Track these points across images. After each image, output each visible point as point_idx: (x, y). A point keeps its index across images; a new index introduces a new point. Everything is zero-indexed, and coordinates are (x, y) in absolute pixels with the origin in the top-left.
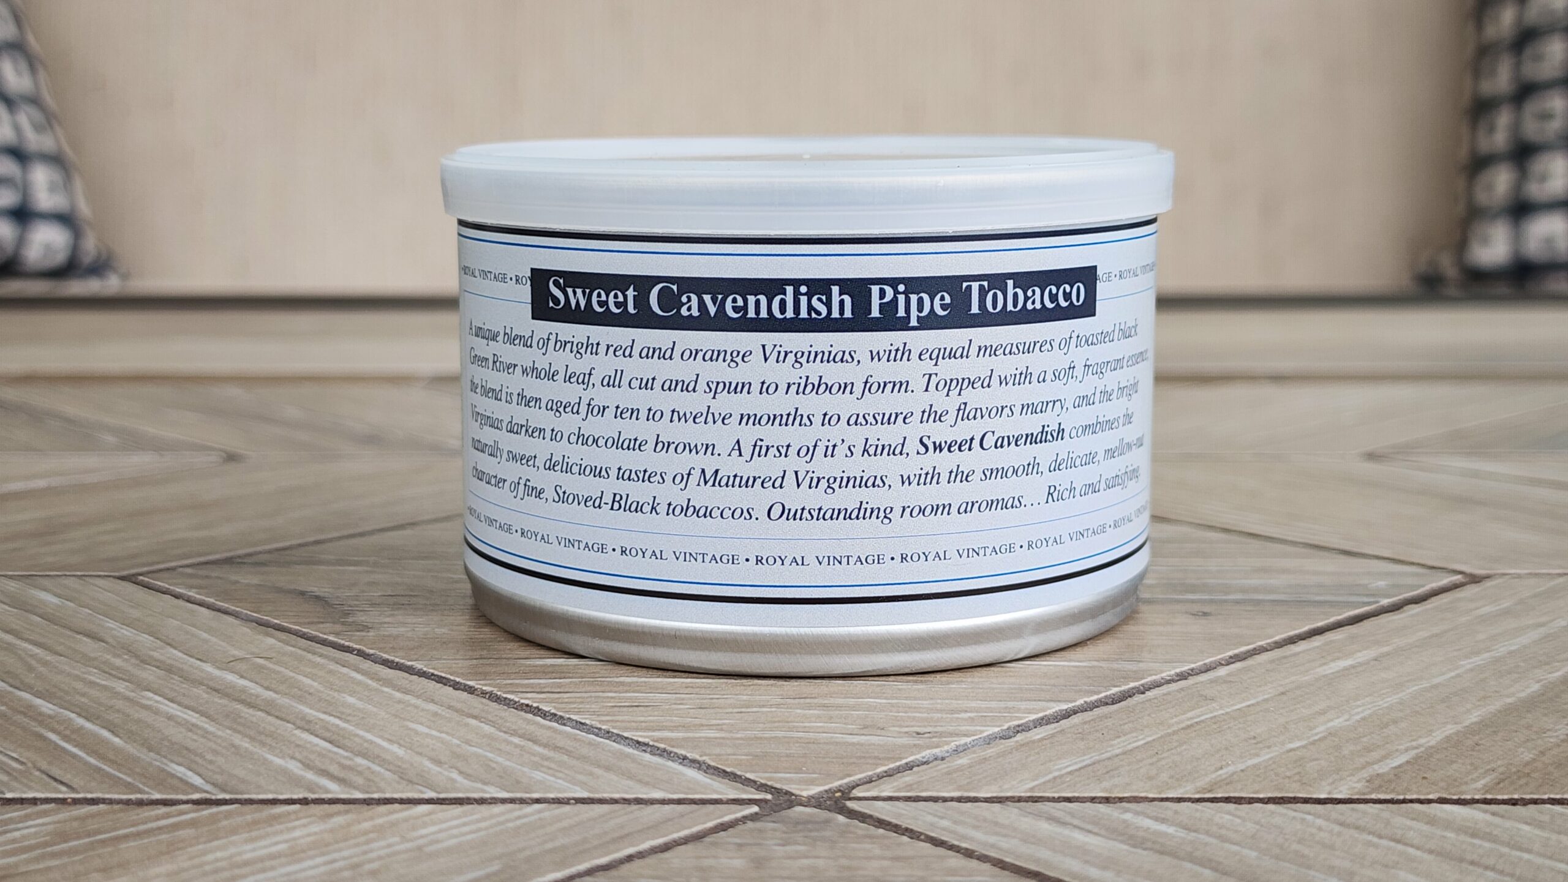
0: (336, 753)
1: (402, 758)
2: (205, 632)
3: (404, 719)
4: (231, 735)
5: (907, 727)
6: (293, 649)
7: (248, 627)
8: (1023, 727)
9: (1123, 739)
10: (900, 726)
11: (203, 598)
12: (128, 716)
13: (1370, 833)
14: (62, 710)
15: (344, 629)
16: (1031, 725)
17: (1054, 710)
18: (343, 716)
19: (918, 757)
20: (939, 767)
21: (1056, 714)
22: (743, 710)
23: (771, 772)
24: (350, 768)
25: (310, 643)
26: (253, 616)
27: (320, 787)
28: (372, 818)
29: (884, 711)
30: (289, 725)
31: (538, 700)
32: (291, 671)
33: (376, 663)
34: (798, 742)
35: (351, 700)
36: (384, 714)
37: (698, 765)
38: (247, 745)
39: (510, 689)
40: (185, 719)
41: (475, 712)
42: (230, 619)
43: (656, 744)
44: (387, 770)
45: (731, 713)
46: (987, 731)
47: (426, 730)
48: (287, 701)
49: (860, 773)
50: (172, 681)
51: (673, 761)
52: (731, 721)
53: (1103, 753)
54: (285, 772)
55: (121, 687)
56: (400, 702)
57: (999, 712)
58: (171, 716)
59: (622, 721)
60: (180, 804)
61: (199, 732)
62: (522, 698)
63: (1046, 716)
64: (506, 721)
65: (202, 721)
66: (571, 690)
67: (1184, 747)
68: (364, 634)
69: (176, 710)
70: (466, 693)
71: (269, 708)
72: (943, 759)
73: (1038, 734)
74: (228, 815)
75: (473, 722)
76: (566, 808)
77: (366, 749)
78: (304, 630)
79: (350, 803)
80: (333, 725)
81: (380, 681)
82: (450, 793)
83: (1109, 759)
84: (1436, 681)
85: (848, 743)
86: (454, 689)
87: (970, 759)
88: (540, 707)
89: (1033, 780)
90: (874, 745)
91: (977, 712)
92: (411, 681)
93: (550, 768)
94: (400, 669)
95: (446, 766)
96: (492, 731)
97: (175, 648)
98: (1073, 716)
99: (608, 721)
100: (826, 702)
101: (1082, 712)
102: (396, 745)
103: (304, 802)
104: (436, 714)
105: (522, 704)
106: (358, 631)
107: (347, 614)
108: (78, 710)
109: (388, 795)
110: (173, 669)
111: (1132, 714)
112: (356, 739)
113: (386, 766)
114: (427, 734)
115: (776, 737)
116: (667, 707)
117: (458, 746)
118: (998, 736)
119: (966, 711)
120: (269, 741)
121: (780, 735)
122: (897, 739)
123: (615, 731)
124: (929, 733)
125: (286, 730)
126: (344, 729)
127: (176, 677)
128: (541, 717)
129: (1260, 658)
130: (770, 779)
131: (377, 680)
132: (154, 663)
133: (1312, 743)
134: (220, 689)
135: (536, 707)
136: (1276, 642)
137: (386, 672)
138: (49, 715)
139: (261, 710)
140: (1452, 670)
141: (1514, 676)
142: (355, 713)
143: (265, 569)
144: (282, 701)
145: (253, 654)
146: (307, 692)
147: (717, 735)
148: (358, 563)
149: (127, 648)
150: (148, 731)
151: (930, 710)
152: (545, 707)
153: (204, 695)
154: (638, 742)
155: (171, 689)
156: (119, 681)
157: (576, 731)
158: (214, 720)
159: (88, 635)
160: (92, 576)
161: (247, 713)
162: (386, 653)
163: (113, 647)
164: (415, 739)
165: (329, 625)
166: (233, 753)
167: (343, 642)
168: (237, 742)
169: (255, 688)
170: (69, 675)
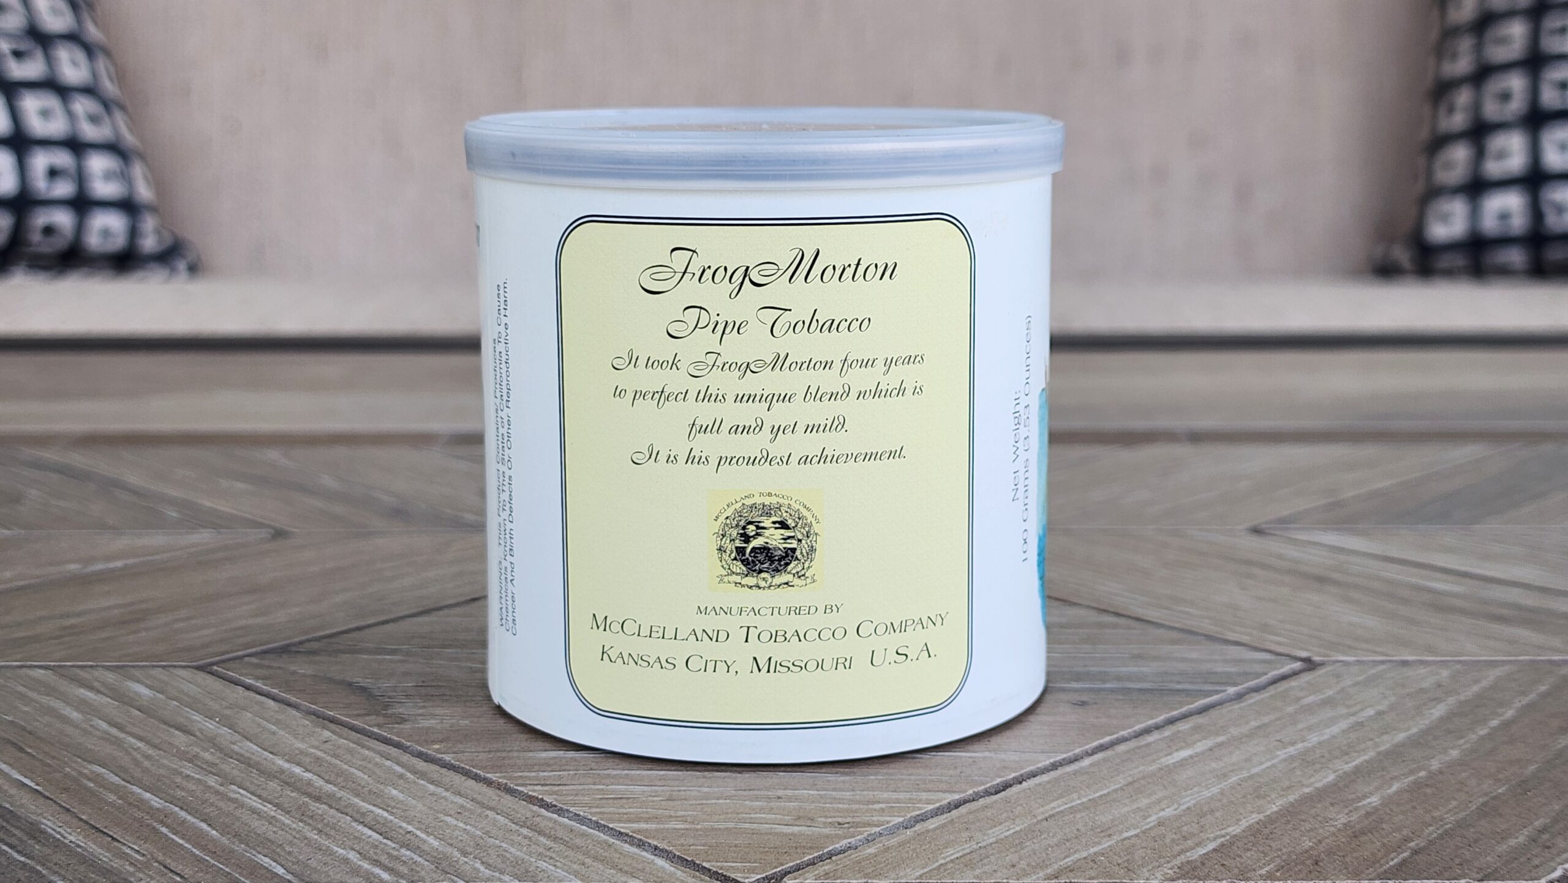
0: (385, 844)
1: (437, 849)
2: (274, 725)
3: (437, 813)
4: (303, 828)
5: (829, 818)
6: (346, 742)
7: (308, 720)
8: (922, 817)
11: (269, 689)
12: (221, 809)
14: (167, 804)
15: (386, 721)
16: (929, 814)
17: (950, 800)
18: (390, 809)
19: (837, 846)
21: (948, 804)
22: (704, 802)
23: (722, 862)
24: (397, 858)
25: (359, 735)
26: (311, 707)
27: (375, 877)
29: (814, 802)
30: (348, 818)
31: (542, 793)
33: (413, 756)
34: (744, 833)
35: (394, 792)
36: (420, 805)
38: (316, 837)
39: (520, 782)
40: (264, 812)
41: (492, 804)
42: (294, 711)
43: (635, 835)
44: (426, 860)
45: (694, 804)
47: (455, 822)
48: (343, 793)
50: (251, 774)
51: (648, 851)
52: (693, 813)
53: (980, 842)
54: (346, 861)
55: (213, 781)
56: (433, 794)
57: (906, 803)
58: (254, 810)
59: (610, 813)
61: (278, 824)
62: (529, 790)
63: (939, 806)
64: (517, 813)
65: (278, 814)
66: (568, 783)
68: (401, 726)
69: (257, 802)
71: (330, 801)
73: (935, 824)
75: (491, 814)
77: (409, 840)
78: (352, 722)
80: (380, 816)
81: (417, 773)
84: (1254, 771)
86: (475, 781)
88: (545, 799)
89: (923, 868)
92: (441, 774)
93: (550, 858)
94: (432, 762)
95: (472, 856)
96: (508, 824)
97: (251, 741)
99: (598, 813)
100: (770, 793)
101: (972, 801)
102: (432, 837)
104: (462, 806)
105: (531, 797)
106: (396, 723)
107: (386, 707)
108: (180, 804)
110: (252, 762)
112: (399, 830)
113: (425, 857)
114: (456, 826)
115: (729, 828)
116: (644, 799)
117: (481, 837)
118: (902, 826)
119: (878, 802)
120: (332, 833)
122: (823, 829)
125: (345, 823)
126: (390, 821)
127: (254, 771)
129: (1121, 748)
130: (721, 869)
131: (415, 772)
132: (235, 757)
133: (1144, 832)
134: (290, 782)
135: (542, 799)
136: (1135, 731)
137: (421, 765)
138: (158, 809)
139: (325, 803)
140: (1269, 760)
141: (1318, 766)
142: (398, 806)
143: (317, 658)
144: (340, 794)
145: (313, 747)
146: (359, 785)
147: (683, 826)
148: (393, 652)
149: (212, 741)
150: (237, 824)
151: (851, 801)
152: (548, 799)
153: (279, 788)
154: (620, 833)
155: (252, 783)
156: (211, 775)
157: (572, 823)
158: (288, 812)
159: (180, 728)
160: (175, 667)
161: (314, 806)
162: (420, 745)
163: (201, 740)
164: (448, 831)
165: (373, 717)
166: (306, 845)
167: (385, 734)
168: (309, 835)
169: (320, 783)
170: (168, 768)
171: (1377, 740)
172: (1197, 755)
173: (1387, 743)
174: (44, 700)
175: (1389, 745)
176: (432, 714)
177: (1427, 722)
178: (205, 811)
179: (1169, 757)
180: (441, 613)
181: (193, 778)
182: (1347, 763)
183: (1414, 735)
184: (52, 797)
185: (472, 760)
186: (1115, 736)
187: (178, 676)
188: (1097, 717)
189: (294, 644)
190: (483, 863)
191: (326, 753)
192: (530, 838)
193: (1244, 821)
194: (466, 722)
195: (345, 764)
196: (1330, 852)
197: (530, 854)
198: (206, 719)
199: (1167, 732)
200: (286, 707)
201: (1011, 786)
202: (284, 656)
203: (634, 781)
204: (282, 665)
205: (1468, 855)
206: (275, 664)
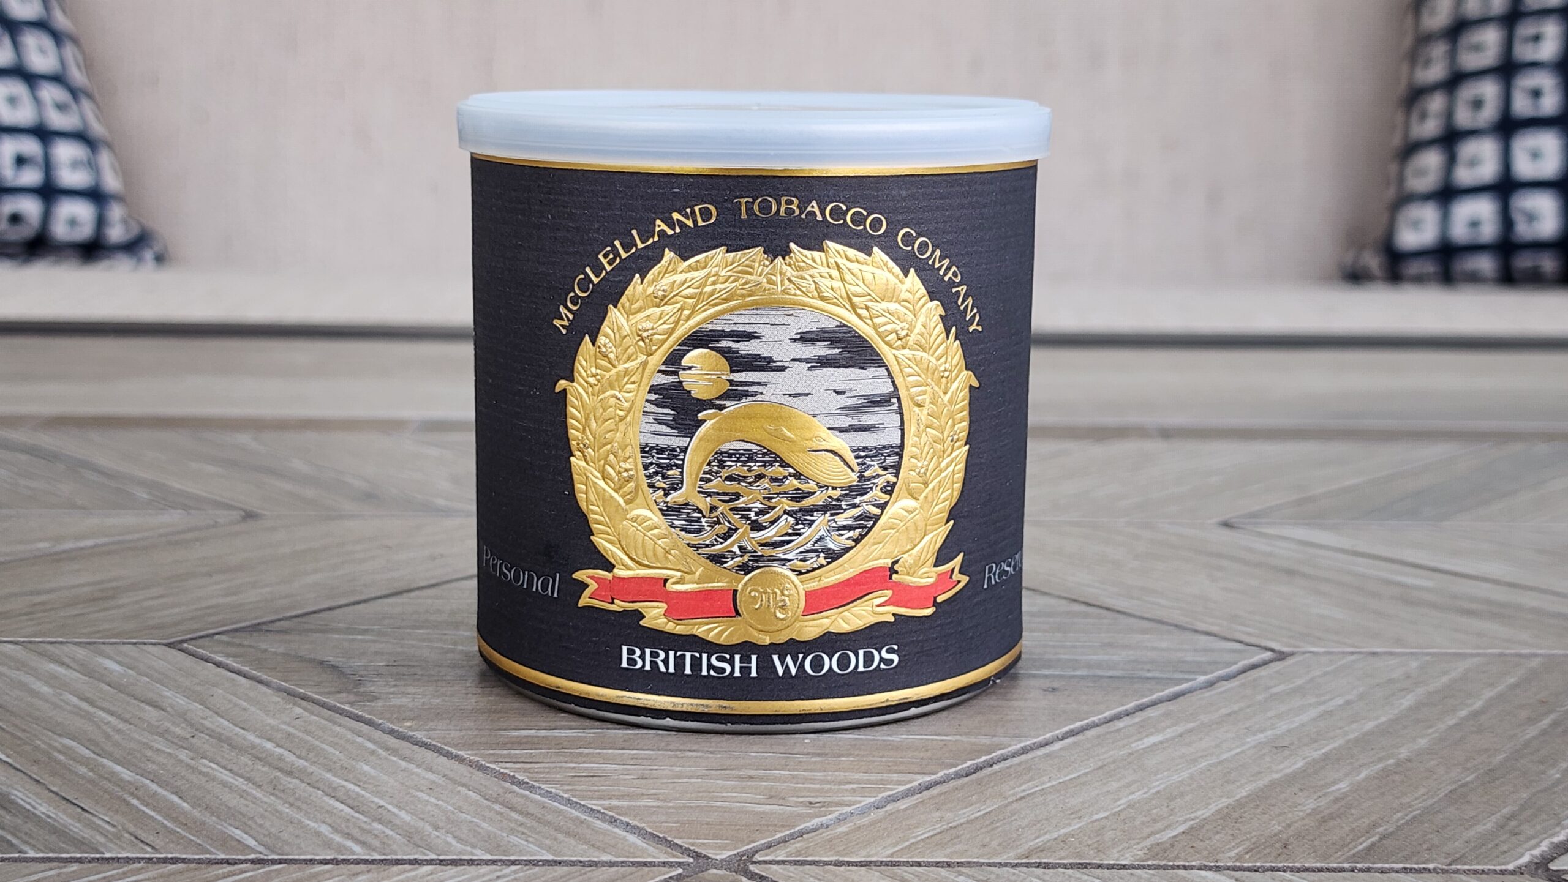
0: (358, 819)
1: (409, 823)
2: (246, 701)
3: (410, 787)
4: (275, 801)
5: (800, 797)
6: (317, 718)
7: (278, 697)
10: (796, 797)
11: (239, 666)
12: (192, 782)
14: (138, 777)
15: (357, 699)
16: (902, 797)
17: (923, 781)
18: (361, 784)
19: (807, 825)
22: (676, 780)
24: (369, 832)
25: (330, 713)
26: (282, 685)
30: (320, 792)
31: (514, 770)
33: (385, 734)
35: (366, 768)
36: (392, 781)
37: (637, 831)
38: (287, 810)
39: (491, 759)
40: (236, 786)
41: (464, 780)
42: (265, 689)
44: (397, 833)
45: (667, 783)
47: (427, 798)
48: (315, 768)
49: (762, 839)
50: (221, 748)
52: (665, 791)
53: (951, 823)
54: (318, 834)
55: (183, 755)
56: (404, 770)
58: (225, 783)
59: (580, 791)
60: (239, 863)
61: (249, 798)
62: (501, 768)
63: (911, 787)
64: (490, 789)
65: (249, 787)
66: (541, 760)
67: (1014, 817)
68: (374, 704)
69: (228, 776)
70: (456, 762)
71: (301, 775)
72: (827, 827)
73: (907, 802)
74: (278, 874)
75: (463, 790)
76: (536, 870)
77: (382, 814)
78: (325, 700)
79: (369, 864)
80: (354, 792)
82: (446, 854)
84: (1224, 756)
85: (755, 811)
86: (446, 757)
87: (848, 827)
90: (775, 813)
91: (858, 784)
92: (413, 751)
93: (523, 833)
94: (404, 742)
95: (443, 831)
96: (479, 799)
97: (222, 717)
99: (569, 790)
100: (741, 773)
101: (941, 784)
102: (403, 810)
103: (335, 862)
104: (434, 782)
105: (504, 774)
106: (364, 702)
107: (358, 685)
108: (151, 777)
109: (399, 857)
110: (223, 737)
111: (984, 784)
112: (371, 804)
113: (397, 831)
114: (427, 801)
115: (698, 806)
116: (615, 777)
117: (452, 812)
118: (874, 806)
119: (850, 783)
120: (304, 806)
121: (705, 805)
123: (575, 799)
125: (318, 797)
126: (363, 796)
127: (226, 746)
128: (516, 785)
129: (1090, 733)
130: (693, 845)
131: (387, 749)
132: (206, 732)
133: (1114, 814)
134: (260, 757)
135: (514, 776)
136: (1105, 718)
137: (392, 741)
138: (129, 782)
139: (296, 778)
140: (1238, 747)
141: (1287, 752)
142: (370, 781)
143: (288, 637)
144: (311, 769)
145: (285, 723)
146: (331, 760)
147: (654, 804)
148: (365, 632)
149: (183, 716)
150: (208, 797)
151: (822, 782)
152: (520, 777)
153: (250, 763)
154: (592, 809)
155: (223, 757)
156: (182, 750)
157: (544, 799)
158: (260, 786)
159: (150, 703)
160: (145, 644)
161: (285, 780)
162: (392, 723)
163: (172, 716)
164: (419, 806)
165: (344, 695)
166: (277, 817)
167: (357, 712)
168: (280, 808)
169: (290, 758)
170: (139, 742)
171: (1346, 729)
172: (1167, 740)
173: (1355, 731)
174: (14, 674)
175: (1357, 734)
176: (403, 693)
177: (1396, 712)
178: (176, 784)
179: (1139, 743)
180: (412, 594)
181: (164, 752)
182: (1316, 750)
183: (1383, 724)
184: (21, 768)
185: (444, 738)
186: (1084, 722)
187: (149, 653)
188: (1068, 704)
189: (264, 623)
190: (454, 837)
191: (297, 729)
192: (501, 814)
193: (1213, 805)
194: (438, 701)
195: (317, 739)
196: (1299, 836)
197: (502, 829)
198: (178, 695)
199: (1138, 718)
200: (256, 684)
201: (981, 769)
202: (255, 634)
203: (607, 760)
204: (252, 644)
205: (1436, 841)
206: (245, 643)
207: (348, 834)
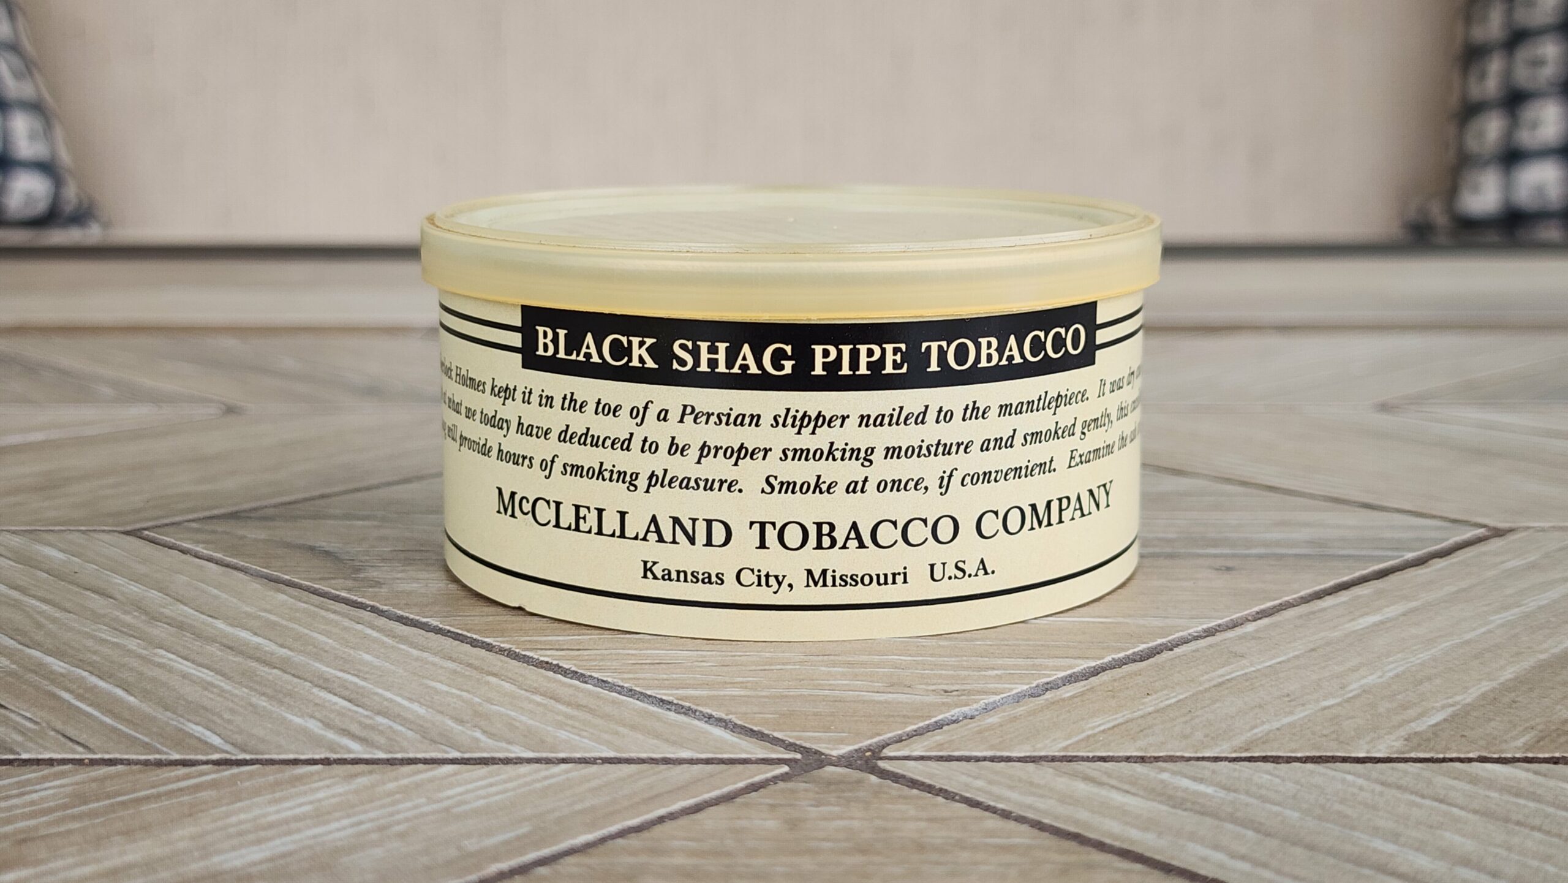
0: (356, 712)
1: (423, 717)
2: (215, 588)
3: (423, 678)
4: (248, 694)
5: (933, 685)
6: (306, 606)
7: (257, 583)
8: (1052, 685)
9: (1154, 696)
10: (927, 684)
11: (211, 553)
12: (142, 674)
13: (1412, 793)
14: (74, 669)
15: (357, 585)
16: (1061, 684)
17: (1082, 667)
18: (361, 674)
19: (947, 715)
20: (970, 726)
21: (1084, 671)
22: (766, 667)
23: (799, 731)
24: (369, 728)
25: (323, 599)
26: (261, 571)
27: (342, 747)
28: (396, 779)
29: (909, 669)
30: (306, 683)
31: (557, 658)
32: (305, 628)
33: (392, 620)
34: (824, 701)
35: (367, 657)
36: (401, 671)
37: (724, 724)
38: (264, 704)
39: (528, 646)
40: (199, 677)
41: (495, 670)
42: (241, 575)
43: (680, 702)
44: (408, 729)
45: (755, 670)
46: (1015, 688)
47: (445, 688)
48: (302, 658)
49: (890, 732)
50: (184, 638)
51: (698, 719)
52: (755, 679)
53: (1135, 712)
54: (305, 731)
55: (132, 644)
56: (417, 659)
57: (1027, 670)
58: (185, 675)
59: (644, 679)
60: (199, 765)
61: (216, 690)
62: (541, 656)
63: (1074, 673)
64: (526, 679)
65: (218, 680)
66: (590, 648)
67: (1218, 705)
68: (376, 590)
69: (190, 667)
70: (484, 650)
71: (284, 666)
72: (972, 718)
73: (1068, 692)
74: (251, 775)
75: (493, 680)
76: (593, 769)
77: (387, 707)
78: (315, 586)
79: (373, 764)
80: (351, 683)
81: (397, 637)
82: (475, 752)
83: (1142, 717)
85: (874, 700)
86: (472, 646)
87: (1000, 718)
88: (561, 665)
89: (1066, 739)
90: (902, 703)
91: (1004, 670)
92: (427, 638)
93: (573, 727)
94: (415, 626)
95: (469, 725)
96: (513, 689)
97: (186, 604)
98: (1102, 674)
99: (630, 679)
100: (850, 659)
101: (1111, 669)
102: (416, 704)
103: (326, 762)
104: (455, 672)
105: (542, 661)
106: (371, 587)
107: (358, 570)
108: (90, 668)
109: (411, 755)
110: (186, 626)
111: (1162, 671)
112: (376, 698)
113: (407, 726)
114: (447, 692)
115: (801, 695)
116: (689, 664)
117: (480, 704)
118: (1027, 694)
119: (993, 669)
120: (287, 700)
121: (806, 693)
122: (925, 697)
123: (638, 689)
124: (957, 691)
125: (304, 689)
126: (363, 687)
127: (188, 634)
128: (562, 675)
130: (798, 738)
131: (393, 637)
132: (165, 620)
133: (1348, 701)
134: (232, 647)
135: (557, 665)
137: (400, 629)
138: (60, 674)
139: (277, 668)
142: (372, 671)
143: (274, 524)
144: (297, 659)
145: (265, 610)
146: (323, 650)
147: (742, 694)
148: (365, 518)
149: (136, 605)
150: (162, 690)
151: (958, 668)
152: (565, 665)
153: (219, 653)
154: (661, 700)
155: (185, 647)
156: (132, 639)
157: (595, 689)
158: (229, 678)
159: (95, 590)
160: (96, 531)
161: (262, 670)
162: (404, 607)
163: (123, 603)
164: (436, 697)
165: (343, 581)
166: (251, 712)
167: (356, 598)
168: (254, 700)
169: (269, 646)
170: (79, 632)
172: (1388, 621)
176: (413, 578)
178: (122, 676)
179: (1355, 623)
181: (108, 642)
187: (100, 540)
189: (250, 510)
191: (281, 617)
192: (543, 706)
193: (1474, 689)
197: (546, 723)
198: (133, 583)
200: (232, 571)
201: (1157, 653)
202: (233, 521)
204: (229, 530)
206: (220, 529)
207: (344, 730)
